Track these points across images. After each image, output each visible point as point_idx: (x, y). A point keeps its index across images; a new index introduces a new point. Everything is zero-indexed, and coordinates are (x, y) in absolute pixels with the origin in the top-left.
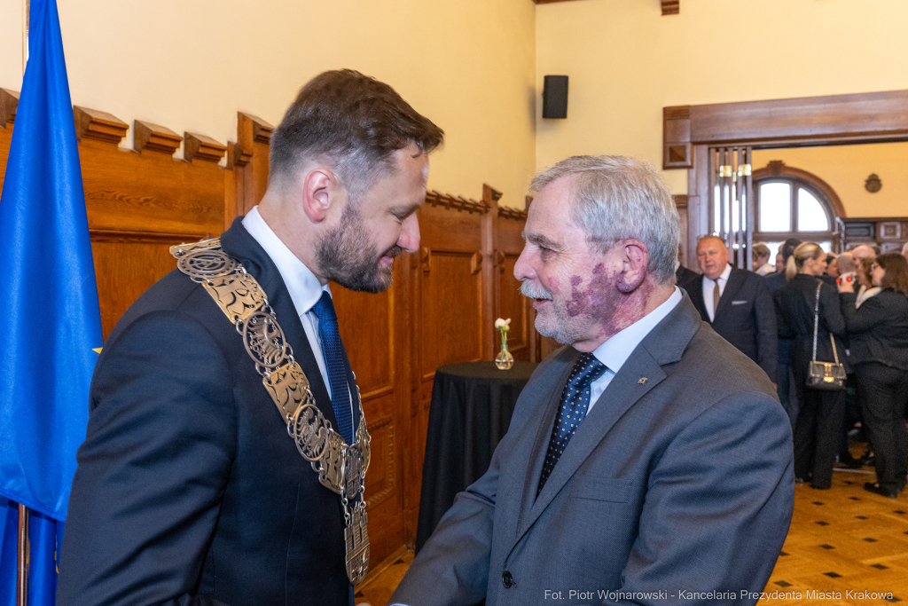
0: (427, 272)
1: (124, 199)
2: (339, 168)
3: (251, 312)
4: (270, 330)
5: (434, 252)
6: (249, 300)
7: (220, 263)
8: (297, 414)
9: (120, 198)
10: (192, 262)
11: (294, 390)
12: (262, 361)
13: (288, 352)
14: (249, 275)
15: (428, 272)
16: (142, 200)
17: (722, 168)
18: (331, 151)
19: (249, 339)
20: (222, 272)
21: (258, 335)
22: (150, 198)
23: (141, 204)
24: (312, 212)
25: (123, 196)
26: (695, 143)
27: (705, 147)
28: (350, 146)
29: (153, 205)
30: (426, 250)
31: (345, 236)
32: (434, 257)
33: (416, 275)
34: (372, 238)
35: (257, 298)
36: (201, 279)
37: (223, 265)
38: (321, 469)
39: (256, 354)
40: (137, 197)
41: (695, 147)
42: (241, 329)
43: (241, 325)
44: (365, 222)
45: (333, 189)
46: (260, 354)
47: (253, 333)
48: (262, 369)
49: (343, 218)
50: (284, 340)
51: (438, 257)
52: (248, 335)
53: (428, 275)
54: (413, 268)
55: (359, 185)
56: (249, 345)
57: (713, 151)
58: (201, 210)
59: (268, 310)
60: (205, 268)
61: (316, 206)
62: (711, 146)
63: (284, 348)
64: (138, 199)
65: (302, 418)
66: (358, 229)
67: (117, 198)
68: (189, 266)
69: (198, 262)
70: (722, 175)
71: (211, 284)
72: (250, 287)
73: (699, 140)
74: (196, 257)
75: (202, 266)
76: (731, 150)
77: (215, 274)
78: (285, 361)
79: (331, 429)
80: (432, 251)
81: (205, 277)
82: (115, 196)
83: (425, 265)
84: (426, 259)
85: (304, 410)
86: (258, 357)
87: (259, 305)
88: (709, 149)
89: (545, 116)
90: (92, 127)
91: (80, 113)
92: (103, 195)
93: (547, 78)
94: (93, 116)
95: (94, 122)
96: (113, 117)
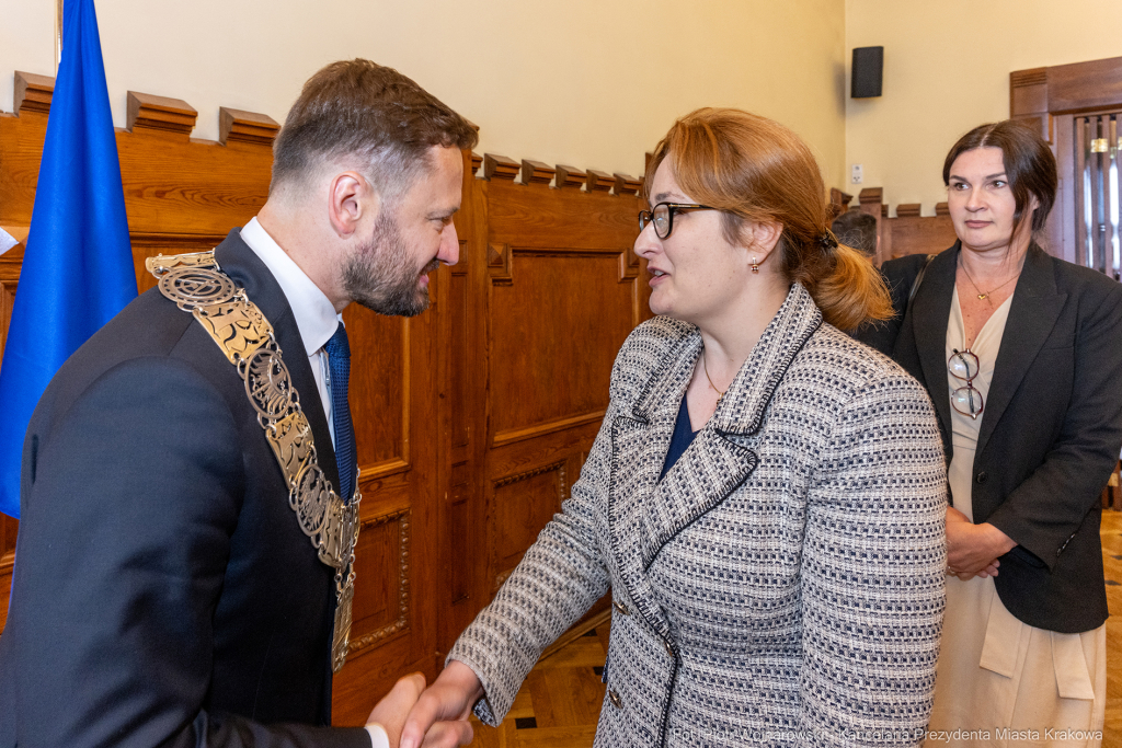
2: (370, 169)
3: (253, 350)
4: (275, 372)
6: (252, 335)
7: (214, 286)
8: (299, 476)
10: (177, 284)
11: (298, 445)
12: (265, 410)
13: (294, 399)
14: (251, 303)
17: (1093, 143)
18: (358, 150)
19: (251, 383)
20: (218, 299)
21: (262, 379)
24: (339, 225)
26: (1055, 113)
27: (1070, 117)
28: (381, 143)
31: (379, 251)
34: (410, 250)
35: (261, 332)
36: (191, 307)
37: (218, 289)
38: (321, 543)
39: (258, 402)
41: (1055, 118)
42: (243, 371)
43: (243, 366)
44: (402, 231)
45: (363, 196)
46: (263, 402)
47: (256, 375)
48: (265, 421)
49: (377, 229)
50: (290, 384)
52: (250, 378)
55: (394, 188)
56: (252, 391)
57: (1080, 122)
59: (273, 347)
60: (196, 292)
61: (344, 216)
62: (1077, 115)
63: (289, 395)
65: (304, 483)
66: (394, 242)
68: (175, 289)
69: (185, 284)
70: (1093, 151)
71: (204, 314)
72: (253, 319)
73: (1061, 109)
74: (184, 277)
75: (191, 289)
76: (1106, 119)
77: (209, 301)
78: (290, 410)
79: (332, 492)
81: (195, 304)
85: (306, 473)
86: (261, 406)
87: (264, 340)
88: (1075, 119)
89: (854, 95)
90: (235, 129)
91: (224, 114)
92: (254, 200)
93: (856, 52)
94: (237, 117)
95: (236, 124)
96: (267, 117)
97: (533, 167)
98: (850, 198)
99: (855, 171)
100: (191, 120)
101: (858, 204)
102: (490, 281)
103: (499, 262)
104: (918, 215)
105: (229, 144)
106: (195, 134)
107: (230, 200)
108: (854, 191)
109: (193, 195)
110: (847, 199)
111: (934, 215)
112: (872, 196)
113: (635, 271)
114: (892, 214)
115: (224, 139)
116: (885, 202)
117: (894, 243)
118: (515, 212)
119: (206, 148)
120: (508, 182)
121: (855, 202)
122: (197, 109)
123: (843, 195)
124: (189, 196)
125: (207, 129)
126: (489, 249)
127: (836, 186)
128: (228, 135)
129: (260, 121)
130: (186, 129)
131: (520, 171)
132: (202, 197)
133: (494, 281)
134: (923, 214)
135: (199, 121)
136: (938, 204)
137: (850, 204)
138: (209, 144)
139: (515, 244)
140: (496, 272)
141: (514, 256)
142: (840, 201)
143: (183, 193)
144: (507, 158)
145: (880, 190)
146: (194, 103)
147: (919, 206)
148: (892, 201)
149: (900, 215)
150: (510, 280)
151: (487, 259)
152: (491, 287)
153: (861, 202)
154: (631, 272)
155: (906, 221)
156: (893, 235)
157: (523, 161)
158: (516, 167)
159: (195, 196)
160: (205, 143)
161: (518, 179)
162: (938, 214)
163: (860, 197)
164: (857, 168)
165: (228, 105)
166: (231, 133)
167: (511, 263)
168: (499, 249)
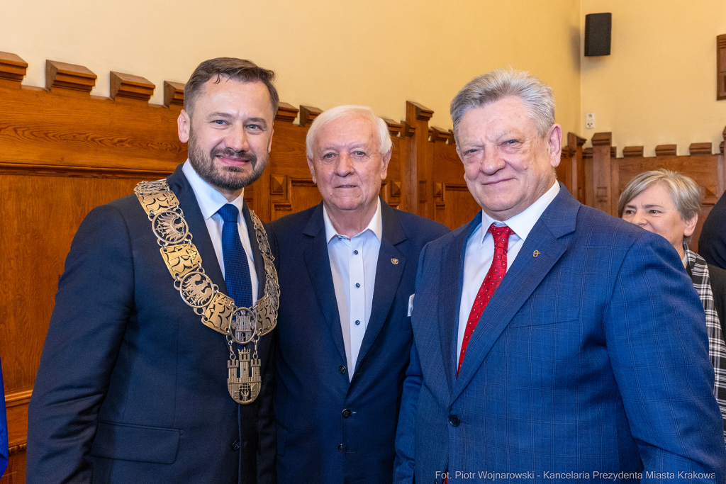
0: (441, 207)
1: (97, 140)
3: (164, 210)
5: (449, 187)
8: (185, 275)
9: (93, 140)
13: (188, 237)
15: (444, 206)
16: (116, 140)
21: (165, 224)
22: (124, 139)
23: (115, 144)
25: (96, 138)
29: (127, 145)
30: (439, 185)
32: (451, 192)
33: (426, 208)
38: (203, 313)
39: (159, 233)
40: (110, 138)
47: (161, 221)
48: (162, 243)
50: (187, 230)
51: (456, 192)
52: (157, 222)
53: (444, 209)
54: (422, 202)
56: (156, 228)
58: (180, 149)
59: (178, 211)
63: (185, 234)
64: (113, 139)
67: (89, 139)
79: (218, 291)
80: (446, 187)
82: (87, 137)
83: (438, 199)
84: (440, 195)
85: (193, 275)
86: (161, 235)
89: (587, 54)
90: (59, 78)
91: (50, 67)
92: (74, 137)
93: (588, 17)
94: (60, 68)
95: (60, 73)
96: (85, 68)
97: (309, 111)
98: (584, 141)
99: (588, 118)
100: (23, 70)
101: (591, 146)
102: (273, 206)
103: (280, 191)
104: (641, 155)
105: (54, 90)
106: (26, 81)
107: (54, 136)
108: (588, 135)
109: (23, 131)
110: (581, 141)
111: (655, 155)
112: (603, 140)
113: (397, 200)
114: (619, 154)
115: (50, 86)
116: (613, 145)
117: (621, 180)
118: (294, 149)
119: (34, 93)
120: (288, 124)
121: (588, 144)
122: (27, 62)
123: (578, 138)
124: (20, 132)
125: (35, 78)
126: (271, 179)
127: (572, 131)
128: (53, 82)
129: (78, 71)
130: (18, 78)
131: (299, 114)
132: (32, 133)
133: (275, 206)
134: (646, 155)
135: (28, 71)
136: (658, 146)
137: (584, 147)
138: (37, 90)
139: (294, 176)
140: (277, 198)
141: (293, 186)
142: (576, 143)
143: (15, 130)
144: (288, 104)
145: (610, 134)
146: (25, 57)
147: (642, 148)
148: (619, 143)
149: (625, 156)
150: (290, 206)
151: (270, 188)
152: (273, 211)
153: (594, 145)
154: (393, 201)
155: (632, 161)
156: (620, 172)
157: (301, 106)
158: (295, 112)
159: (26, 133)
160: (34, 89)
161: (297, 121)
162: (657, 155)
163: (593, 140)
164: (591, 116)
165: (53, 58)
166: (55, 81)
167: (290, 191)
168: (280, 180)
